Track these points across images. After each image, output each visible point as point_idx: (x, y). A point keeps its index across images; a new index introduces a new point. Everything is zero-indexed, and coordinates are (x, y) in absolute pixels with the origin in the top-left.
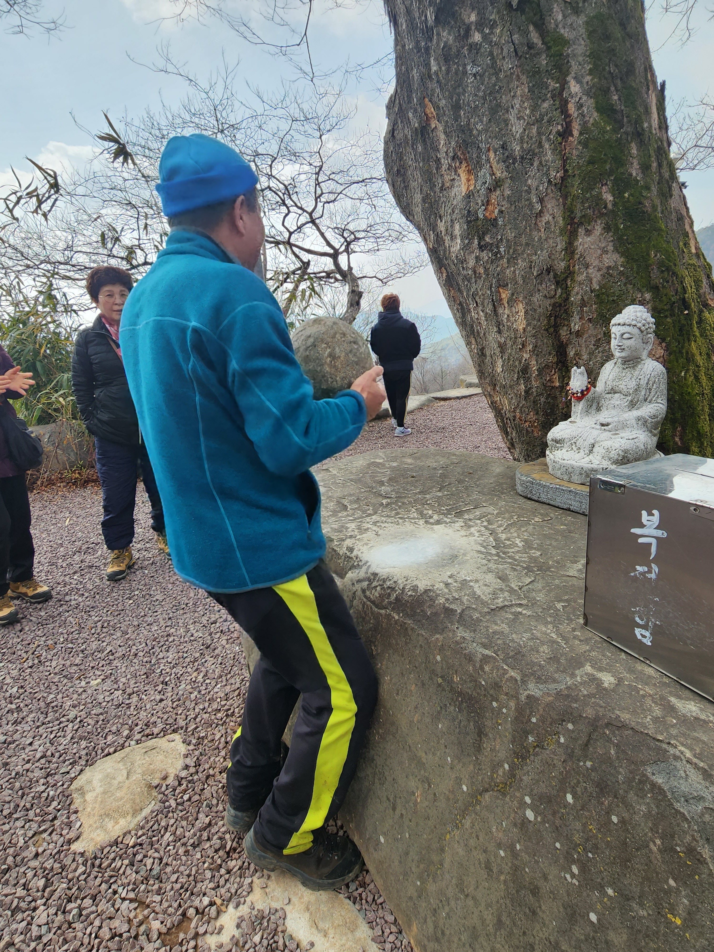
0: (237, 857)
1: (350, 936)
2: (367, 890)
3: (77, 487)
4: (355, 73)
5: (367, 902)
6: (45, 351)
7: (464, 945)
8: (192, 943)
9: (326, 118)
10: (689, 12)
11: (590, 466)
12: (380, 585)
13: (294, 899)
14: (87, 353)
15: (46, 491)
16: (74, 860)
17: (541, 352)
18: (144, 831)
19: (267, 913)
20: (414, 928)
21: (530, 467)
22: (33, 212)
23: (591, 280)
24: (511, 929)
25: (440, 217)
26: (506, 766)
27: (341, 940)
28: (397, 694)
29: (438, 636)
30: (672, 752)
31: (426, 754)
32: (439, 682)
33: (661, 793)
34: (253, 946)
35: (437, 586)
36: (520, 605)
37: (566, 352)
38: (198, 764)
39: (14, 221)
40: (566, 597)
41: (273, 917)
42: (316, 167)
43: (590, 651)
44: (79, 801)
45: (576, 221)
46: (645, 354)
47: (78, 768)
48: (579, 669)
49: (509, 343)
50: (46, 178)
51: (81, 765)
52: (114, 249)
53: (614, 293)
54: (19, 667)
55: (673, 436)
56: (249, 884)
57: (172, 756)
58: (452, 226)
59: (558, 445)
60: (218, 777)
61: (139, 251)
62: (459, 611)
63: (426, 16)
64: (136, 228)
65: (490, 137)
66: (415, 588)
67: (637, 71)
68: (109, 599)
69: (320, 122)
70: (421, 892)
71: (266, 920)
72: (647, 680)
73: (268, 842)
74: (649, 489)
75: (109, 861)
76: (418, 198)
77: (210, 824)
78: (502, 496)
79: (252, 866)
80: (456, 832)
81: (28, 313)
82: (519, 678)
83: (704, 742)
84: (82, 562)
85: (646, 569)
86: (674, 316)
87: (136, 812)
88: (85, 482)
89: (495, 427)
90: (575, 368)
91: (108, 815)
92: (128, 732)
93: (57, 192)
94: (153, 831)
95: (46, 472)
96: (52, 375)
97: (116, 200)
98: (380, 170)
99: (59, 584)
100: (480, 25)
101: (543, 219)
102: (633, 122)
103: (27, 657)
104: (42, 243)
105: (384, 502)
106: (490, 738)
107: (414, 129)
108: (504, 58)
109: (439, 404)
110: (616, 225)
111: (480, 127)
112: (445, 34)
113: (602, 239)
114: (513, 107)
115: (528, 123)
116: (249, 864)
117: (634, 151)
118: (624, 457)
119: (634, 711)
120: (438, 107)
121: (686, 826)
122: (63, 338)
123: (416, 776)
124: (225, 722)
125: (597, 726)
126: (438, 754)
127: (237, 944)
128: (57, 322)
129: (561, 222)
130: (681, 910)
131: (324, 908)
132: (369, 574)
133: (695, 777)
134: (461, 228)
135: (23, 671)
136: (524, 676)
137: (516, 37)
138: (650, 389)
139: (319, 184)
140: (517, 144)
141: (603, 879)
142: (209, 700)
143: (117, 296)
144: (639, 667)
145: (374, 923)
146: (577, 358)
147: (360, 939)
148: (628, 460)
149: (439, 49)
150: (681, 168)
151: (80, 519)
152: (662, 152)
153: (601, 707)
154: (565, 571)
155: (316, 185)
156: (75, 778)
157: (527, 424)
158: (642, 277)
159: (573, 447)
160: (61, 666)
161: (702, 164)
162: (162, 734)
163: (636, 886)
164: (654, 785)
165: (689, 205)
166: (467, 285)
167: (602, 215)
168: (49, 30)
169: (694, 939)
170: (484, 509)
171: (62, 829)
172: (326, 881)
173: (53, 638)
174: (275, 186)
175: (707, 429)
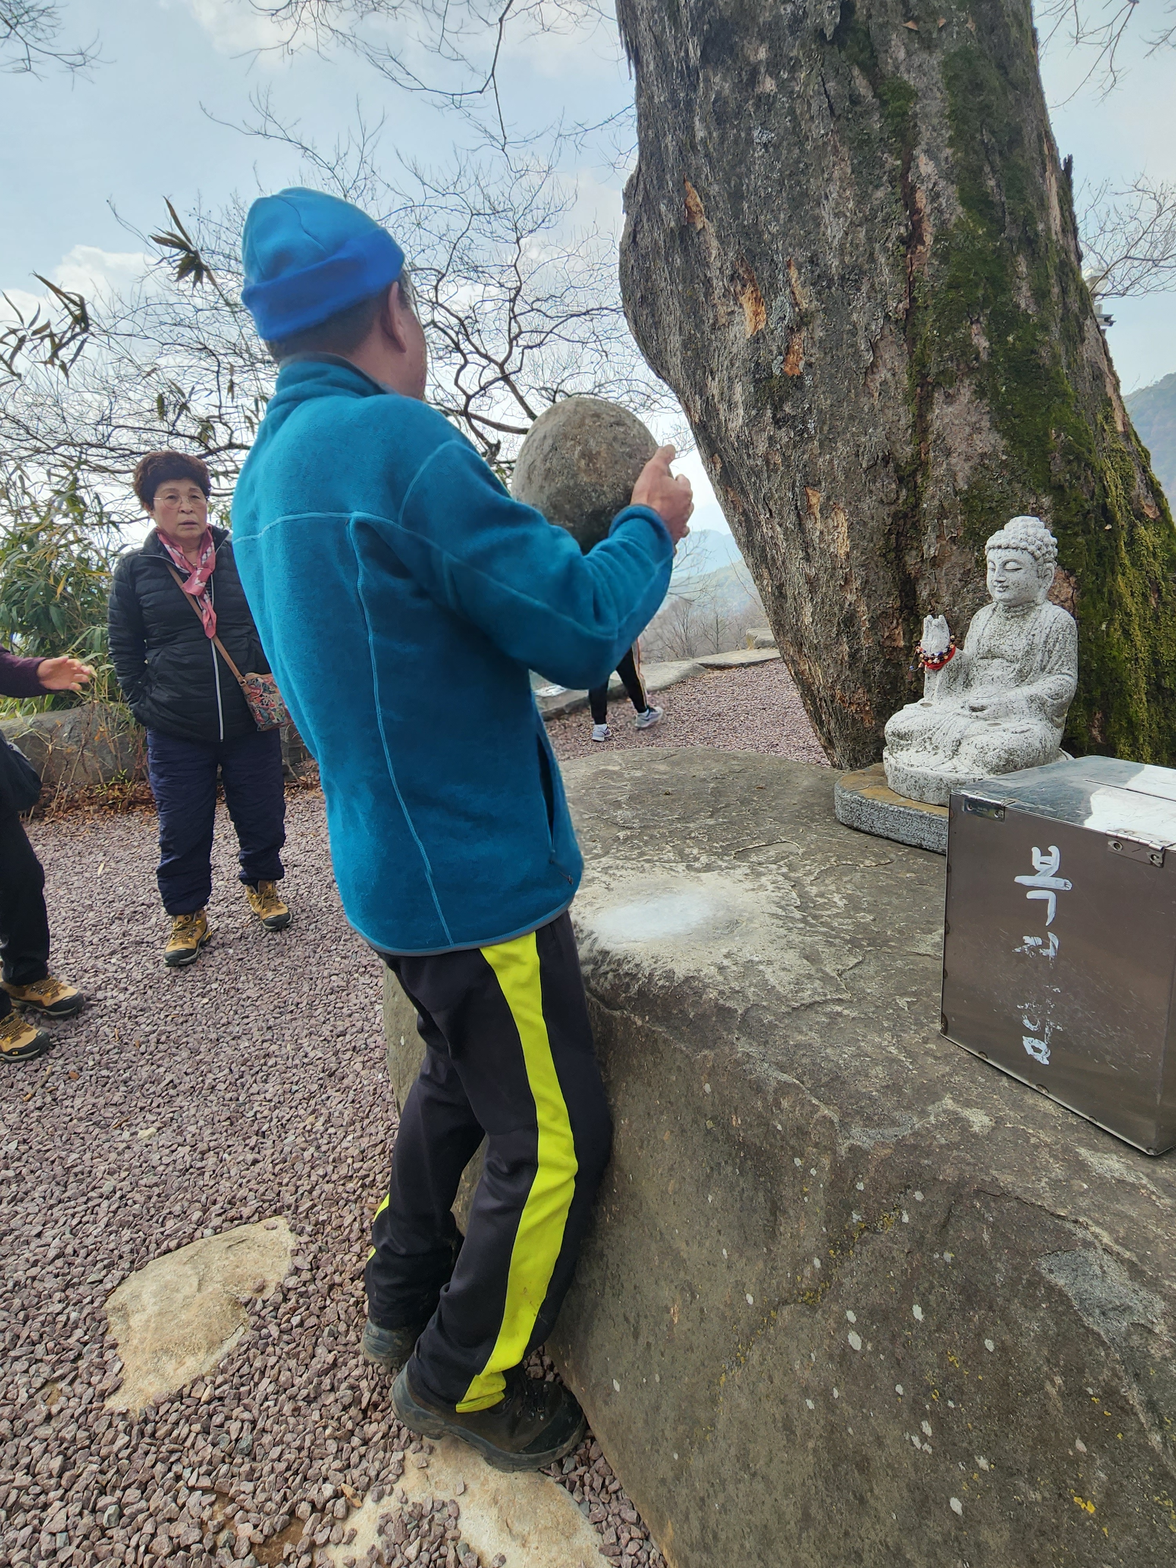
0: (380, 1418)
1: (564, 1544)
2: (592, 1470)
3: (116, 812)
4: (573, 138)
5: (592, 1489)
6: (65, 589)
7: (749, 1554)
8: (305, 1560)
9: (527, 211)
10: (1113, 44)
11: (954, 776)
12: (611, 970)
13: (473, 1486)
14: (134, 590)
15: (64, 819)
16: (110, 1425)
17: (875, 591)
18: (227, 1376)
19: (429, 1508)
20: (669, 1531)
21: (857, 778)
22: (45, 363)
23: (954, 476)
24: (825, 1526)
25: (712, 373)
26: (817, 1262)
27: (550, 1552)
28: (641, 1147)
29: (706, 1052)
30: (1080, 1236)
31: (687, 1244)
32: (709, 1127)
33: (1062, 1303)
34: (406, 1562)
35: (705, 971)
36: (840, 1001)
37: (915, 592)
38: (315, 1266)
39: (15, 378)
40: (914, 989)
41: (437, 1516)
42: (510, 289)
43: (951, 1075)
44: (118, 1327)
45: (929, 379)
46: (1041, 595)
47: (118, 1274)
48: (933, 1103)
49: (824, 577)
50: (66, 306)
51: (123, 1269)
52: (178, 423)
53: (991, 496)
54: (20, 1108)
55: (1089, 728)
56: (399, 1461)
57: (272, 1253)
58: (730, 388)
59: (902, 742)
60: (349, 1288)
61: (220, 425)
62: (740, 1012)
63: (687, 51)
64: (215, 388)
65: (790, 245)
66: (669, 975)
67: (1026, 142)
68: (169, 997)
69: (518, 216)
70: (681, 1471)
71: (426, 1521)
72: (1042, 1121)
73: (432, 1391)
74: (1043, 812)
75: (168, 1427)
76: (675, 341)
77: (335, 1364)
78: (813, 825)
79: (405, 1432)
80: (737, 1372)
81: (37, 526)
82: (836, 1119)
83: (1131, 1219)
84: (124, 935)
85: (1039, 941)
86: (1089, 532)
87: (212, 1346)
88: (130, 803)
89: (802, 714)
90: (929, 617)
91: (166, 1351)
92: (200, 1213)
93: (85, 330)
94: (241, 1377)
95: (65, 788)
96: (76, 628)
97: (182, 342)
98: (614, 295)
99: (86, 971)
100: (773, 66)
101: (877, 377)
102: (1020, 222)
103: (32, 1092)
104: (60, 412)
105: (621, 835)
106: (790, 1217)
107: (668, 231)
108: (812, 118)
109: (711, 675)
110: (995, 387)
111: (774, 229)
112: (717, 79)
113: (972, 408)
114: (827, 198)
115: (851, 223)
116: (399, 1429)
117: (1023, 269)
118: (1008, 761)
119: (1021, 1171)
120: (707, 196)
121: (1103, 1354)
122: (94, 568)
123: (672, 1281)
124: (359, 1196)
125: (961, 1195)
126: (707, 1244)
127: (379, 1560)
128: (86, 542)
129: (906, 382)
130: (1094, 1490)
131: (521, 1500)
132: (595, 953)
133: (1117, 1275)
134: (744, 391)
135: (26, 1115)
136: (845, 1114)
137: (831, 85)
138: (1050, 652)
139: (515, 317)
140: (834, 257)
141: (970, 1443)
142: (334, 1161)
143: (184, 499)
144: (1030, 1099)
145: (604, 1524)
146: (933, 601)
147: (580, 1550)
148: (1015, 767)
149: (707, 104)
150: (1103, 292)
151: (122, 864)
152: (1067, 269)
153: (969, 1164)
154: (913, 946)
155: (511, 319)
156: (113, 1290)
157: (853, 708)
158: (1036, 471)
159: (927, 744)
160: (90, 1107)
161: (1137, 286)
162: (256, 1217)
163: (1025, 1452)
164: (1051, 1289)
165: (1111, 355)
166: (755, 483)
167: (972, 370)
168: (73, 65)
169: (1117, 1537)
170: (783, 847)
171: (91, 1374)
172: (525, 1457)
173: (76, 1060)
174: (443, 320)
175: (1144, 715)
